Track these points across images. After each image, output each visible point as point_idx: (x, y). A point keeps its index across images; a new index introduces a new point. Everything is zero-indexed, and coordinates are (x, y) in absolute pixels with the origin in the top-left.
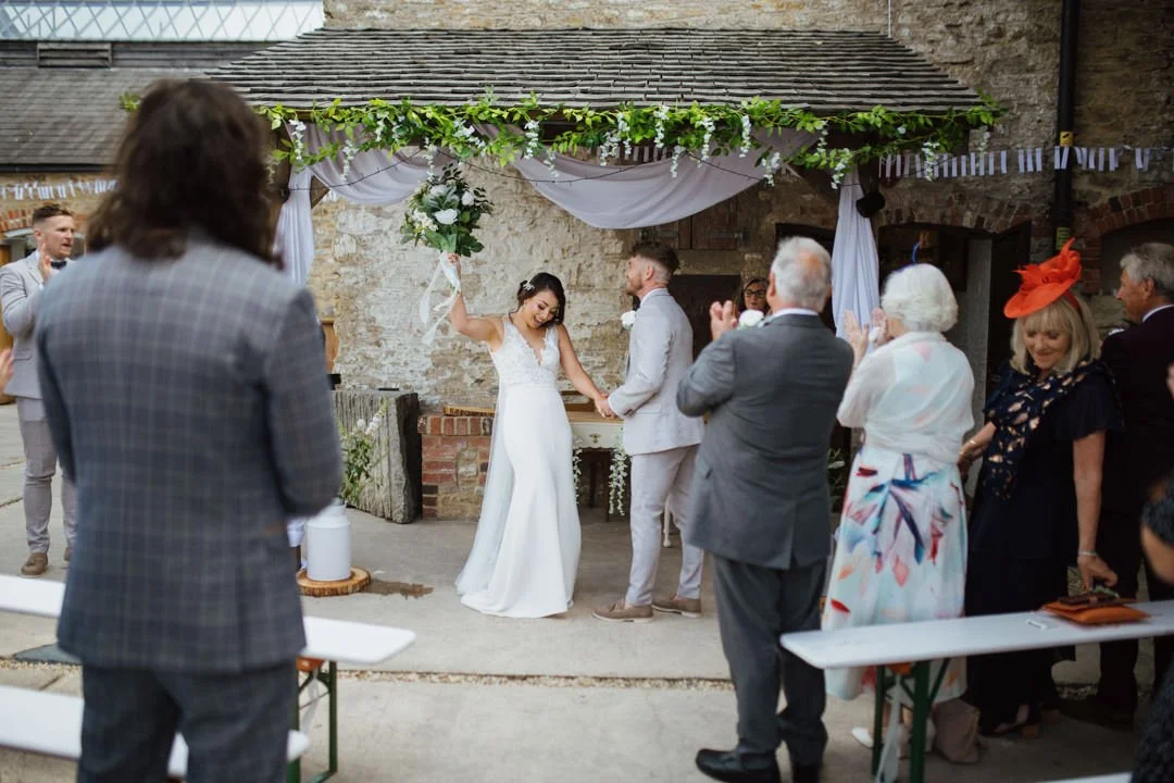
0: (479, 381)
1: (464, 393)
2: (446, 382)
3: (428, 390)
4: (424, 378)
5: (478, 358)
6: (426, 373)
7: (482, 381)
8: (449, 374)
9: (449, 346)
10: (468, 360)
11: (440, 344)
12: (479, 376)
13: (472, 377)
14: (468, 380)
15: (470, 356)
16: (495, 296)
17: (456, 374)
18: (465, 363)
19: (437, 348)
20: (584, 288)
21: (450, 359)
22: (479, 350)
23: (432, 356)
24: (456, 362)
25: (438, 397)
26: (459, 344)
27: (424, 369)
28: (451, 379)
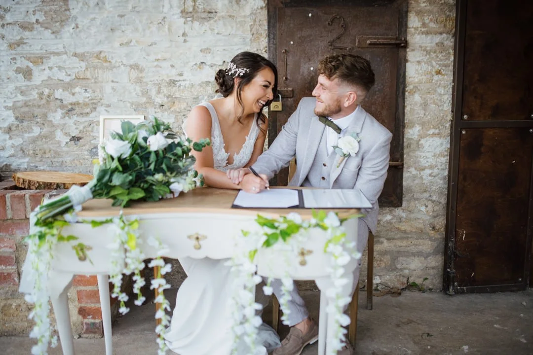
0: (76, 139)
1: (57, 154)
2: (34, 140)
3: (12, 152)
4: (7, 136)
5: (72, 109)
6: (9, 130)
7: (79, 139)
8: (36, 131)
9: (35, 94)
10: (60, 113)
11: (22, 93)
12: (75, 133)
13: (66, 134)
14: (62, 138)
15: (62, 107)
16: (89, 28)
17: (46, 130)
18: (57, 117)
19: (20, 97)
20: (204, 15)
21: (37, 111)
22: (73, 99)
23: (14, 108)
24: (45, 116)
25: (27, 160)
26: (47, 91)
27: (6, 125)
28: (40, 137)
